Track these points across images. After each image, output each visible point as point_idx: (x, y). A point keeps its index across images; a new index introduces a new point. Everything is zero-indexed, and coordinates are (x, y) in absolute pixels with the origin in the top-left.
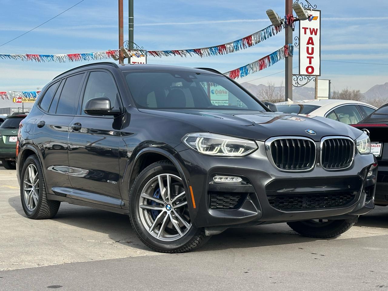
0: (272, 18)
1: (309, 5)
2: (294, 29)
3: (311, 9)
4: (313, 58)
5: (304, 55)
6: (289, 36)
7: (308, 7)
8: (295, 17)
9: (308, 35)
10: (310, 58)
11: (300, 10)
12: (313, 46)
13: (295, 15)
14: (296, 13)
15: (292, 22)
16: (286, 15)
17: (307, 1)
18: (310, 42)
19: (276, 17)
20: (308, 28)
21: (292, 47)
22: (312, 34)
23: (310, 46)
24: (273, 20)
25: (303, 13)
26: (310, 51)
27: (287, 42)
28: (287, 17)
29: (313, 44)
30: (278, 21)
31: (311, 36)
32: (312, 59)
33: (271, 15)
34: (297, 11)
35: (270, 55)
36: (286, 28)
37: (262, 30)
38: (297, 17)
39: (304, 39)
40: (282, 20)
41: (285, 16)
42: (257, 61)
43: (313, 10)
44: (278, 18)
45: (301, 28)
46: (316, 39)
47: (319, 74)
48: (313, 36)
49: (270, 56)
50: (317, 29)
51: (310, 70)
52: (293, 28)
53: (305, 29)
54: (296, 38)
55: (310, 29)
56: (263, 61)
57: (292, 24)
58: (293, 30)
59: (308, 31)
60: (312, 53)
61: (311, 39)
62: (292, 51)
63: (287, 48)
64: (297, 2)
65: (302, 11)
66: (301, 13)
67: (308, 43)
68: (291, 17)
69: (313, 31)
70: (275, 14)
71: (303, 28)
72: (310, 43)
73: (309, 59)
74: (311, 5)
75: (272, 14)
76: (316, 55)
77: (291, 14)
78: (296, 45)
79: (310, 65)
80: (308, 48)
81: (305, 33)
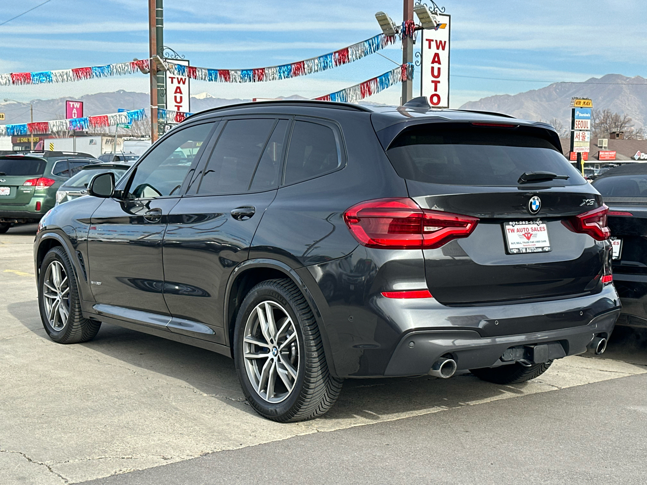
0: (383, 24)
1: (435, 7)
2: (415, 41)
3: (438, 13)
4: (439, 82)
5: (428, 78)
6: (409, 51)
7: (434, 10)
8: (417, 25)
9: (434, 49)
10: (436, 83)
11: (425, 15)
12: (439, 66)
13: (417, 21)
14: (420, 19)
15: (412, 30)
16: (404, 20)
17: (433, 2)
18: (436, 60)
19: (389, 24)
20: (433, 40)
21: (412, 66)
22: (438, 48)
23: (436, 66)
24: (385, 27)
25: (430, 19)
26: (436, 73)
27: (405, 61)
28: (405, 24)
29: (439, 62)
30: (391, 28)
31: (437, 51)
32: (438, 84)
33: (382, 20)
34: (421, 16)
35: (378, 77)
36: (404, 39)
37: (366, 41)
38: (421, 25)
39: (428, 55)
40: (398, 27)
41: (403, 23)
42: (358, 85)
43: (440, 14)
44: (392, 25)
45: (424, 40)
46: (444, 55)
47: (447, 106)
48: (440, 51)
49: (378, 79)
50: (445, 42)
51: (435, 99)
52: (414, 39)
53: (430, 41)
54: (418, 54)
55: (436, 41)
56: (367, 85)
57: (413, 35)
58: (414, 43)
59: (433, 44)
60: (438, 76)
61: (437, 55)
62: (411, 73)
63: (406, 68)
64: (419, 2)
65: (429, 17)
66: (427, 20)
67: (433, 62)
68: (412, 24)
69: (441, 45)
70: (388, 19)
71: (427, 40)
72: (436, 62)
73: (434, 84)
74: (437, 7)
75: (383, 18)
76: (443, 78)
77: (411, 20)
78: (418, 64)
79: (436, 93)
80: (433, 68)
81: (430, 47)
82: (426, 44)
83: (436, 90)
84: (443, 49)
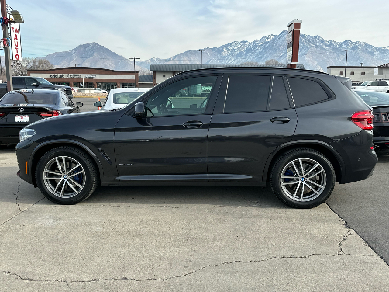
5: (14, 47)
9: (15, 33)
10: (17, 49)
12: (17, 41)
26: (16, 44)
27: (4, 37)
28: (3, 18)
29: (17, 39)
39: (13, 35)
45: (11, 27)
46: (18, 36)
47: (22, 60)
51: (17, 57)
54: (9, 34)
55: (15, 28)
61: (16, 35)
62: (9, 43)
69: (17, 31)
76: (19, 47)
79: (17, 54)
80: (15, 41)
81: (13, 32)
82: (12, 29)
83: (17, 53)
84: (18, 33)
